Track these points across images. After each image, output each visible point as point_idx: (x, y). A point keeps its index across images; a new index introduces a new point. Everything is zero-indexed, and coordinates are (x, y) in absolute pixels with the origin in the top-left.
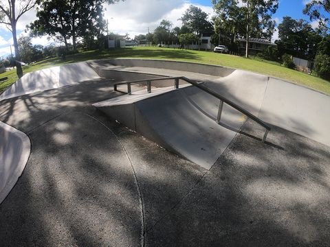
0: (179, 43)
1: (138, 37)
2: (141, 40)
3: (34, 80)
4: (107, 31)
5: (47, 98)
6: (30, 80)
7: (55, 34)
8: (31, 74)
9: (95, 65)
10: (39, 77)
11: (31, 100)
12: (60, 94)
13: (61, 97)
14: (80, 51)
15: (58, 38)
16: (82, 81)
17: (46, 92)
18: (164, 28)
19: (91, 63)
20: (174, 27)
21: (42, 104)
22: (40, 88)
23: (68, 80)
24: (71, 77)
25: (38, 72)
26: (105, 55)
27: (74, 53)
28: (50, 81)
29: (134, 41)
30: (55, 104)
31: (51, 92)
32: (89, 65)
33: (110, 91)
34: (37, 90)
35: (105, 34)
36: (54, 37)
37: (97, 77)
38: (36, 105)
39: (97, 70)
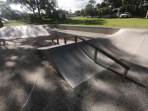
0: (98, 15)
1: (77, 12)
2: (78, 13)
3: (9, 31)
4: (58, 7)
5: (15, 42)
6: (6, 31)
7: (26, 5)
8: (7, 28)
9: (47, 28)
10: (13, 30)
11: (4, 43)
12: (24, 41)
13: (24, 43)
14: (43, 18)
15: (28, 8)
16: (39, 35)
17: (17, 39)
18: (91, 5)
19: (45, 26)
20: (97, 4)
21: (10, 45)
22: (13, 36)
23: (31, 34)
24: (33, 32)
25: (13, 27)
26: (56, 22)
27: (40, 19)
28: (20, 34)
29: (74, 14)
30: (18, 46)
31: (20, 39)
32: (44, 27)
33: (50, 42)
34: (11, 38)
35: (57, 9)
36: (25, 7)
37: (48, 34)
38: (6, 46)
39: (48, 30)
